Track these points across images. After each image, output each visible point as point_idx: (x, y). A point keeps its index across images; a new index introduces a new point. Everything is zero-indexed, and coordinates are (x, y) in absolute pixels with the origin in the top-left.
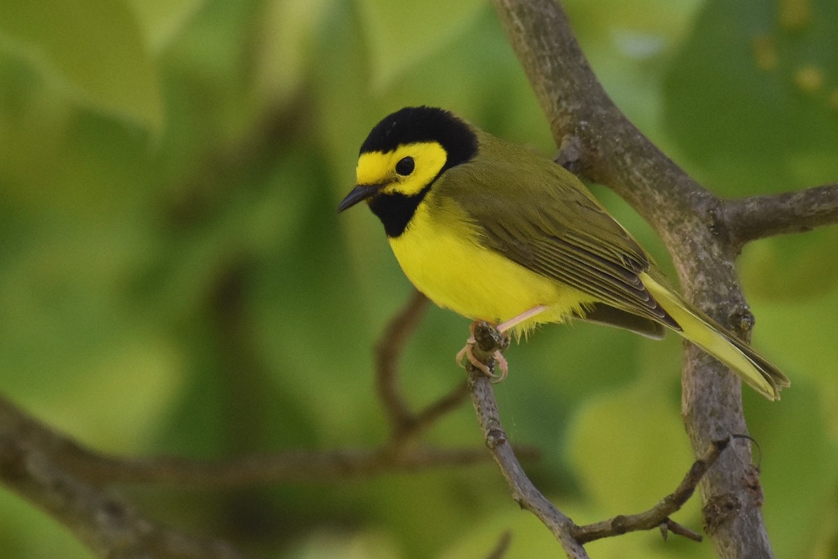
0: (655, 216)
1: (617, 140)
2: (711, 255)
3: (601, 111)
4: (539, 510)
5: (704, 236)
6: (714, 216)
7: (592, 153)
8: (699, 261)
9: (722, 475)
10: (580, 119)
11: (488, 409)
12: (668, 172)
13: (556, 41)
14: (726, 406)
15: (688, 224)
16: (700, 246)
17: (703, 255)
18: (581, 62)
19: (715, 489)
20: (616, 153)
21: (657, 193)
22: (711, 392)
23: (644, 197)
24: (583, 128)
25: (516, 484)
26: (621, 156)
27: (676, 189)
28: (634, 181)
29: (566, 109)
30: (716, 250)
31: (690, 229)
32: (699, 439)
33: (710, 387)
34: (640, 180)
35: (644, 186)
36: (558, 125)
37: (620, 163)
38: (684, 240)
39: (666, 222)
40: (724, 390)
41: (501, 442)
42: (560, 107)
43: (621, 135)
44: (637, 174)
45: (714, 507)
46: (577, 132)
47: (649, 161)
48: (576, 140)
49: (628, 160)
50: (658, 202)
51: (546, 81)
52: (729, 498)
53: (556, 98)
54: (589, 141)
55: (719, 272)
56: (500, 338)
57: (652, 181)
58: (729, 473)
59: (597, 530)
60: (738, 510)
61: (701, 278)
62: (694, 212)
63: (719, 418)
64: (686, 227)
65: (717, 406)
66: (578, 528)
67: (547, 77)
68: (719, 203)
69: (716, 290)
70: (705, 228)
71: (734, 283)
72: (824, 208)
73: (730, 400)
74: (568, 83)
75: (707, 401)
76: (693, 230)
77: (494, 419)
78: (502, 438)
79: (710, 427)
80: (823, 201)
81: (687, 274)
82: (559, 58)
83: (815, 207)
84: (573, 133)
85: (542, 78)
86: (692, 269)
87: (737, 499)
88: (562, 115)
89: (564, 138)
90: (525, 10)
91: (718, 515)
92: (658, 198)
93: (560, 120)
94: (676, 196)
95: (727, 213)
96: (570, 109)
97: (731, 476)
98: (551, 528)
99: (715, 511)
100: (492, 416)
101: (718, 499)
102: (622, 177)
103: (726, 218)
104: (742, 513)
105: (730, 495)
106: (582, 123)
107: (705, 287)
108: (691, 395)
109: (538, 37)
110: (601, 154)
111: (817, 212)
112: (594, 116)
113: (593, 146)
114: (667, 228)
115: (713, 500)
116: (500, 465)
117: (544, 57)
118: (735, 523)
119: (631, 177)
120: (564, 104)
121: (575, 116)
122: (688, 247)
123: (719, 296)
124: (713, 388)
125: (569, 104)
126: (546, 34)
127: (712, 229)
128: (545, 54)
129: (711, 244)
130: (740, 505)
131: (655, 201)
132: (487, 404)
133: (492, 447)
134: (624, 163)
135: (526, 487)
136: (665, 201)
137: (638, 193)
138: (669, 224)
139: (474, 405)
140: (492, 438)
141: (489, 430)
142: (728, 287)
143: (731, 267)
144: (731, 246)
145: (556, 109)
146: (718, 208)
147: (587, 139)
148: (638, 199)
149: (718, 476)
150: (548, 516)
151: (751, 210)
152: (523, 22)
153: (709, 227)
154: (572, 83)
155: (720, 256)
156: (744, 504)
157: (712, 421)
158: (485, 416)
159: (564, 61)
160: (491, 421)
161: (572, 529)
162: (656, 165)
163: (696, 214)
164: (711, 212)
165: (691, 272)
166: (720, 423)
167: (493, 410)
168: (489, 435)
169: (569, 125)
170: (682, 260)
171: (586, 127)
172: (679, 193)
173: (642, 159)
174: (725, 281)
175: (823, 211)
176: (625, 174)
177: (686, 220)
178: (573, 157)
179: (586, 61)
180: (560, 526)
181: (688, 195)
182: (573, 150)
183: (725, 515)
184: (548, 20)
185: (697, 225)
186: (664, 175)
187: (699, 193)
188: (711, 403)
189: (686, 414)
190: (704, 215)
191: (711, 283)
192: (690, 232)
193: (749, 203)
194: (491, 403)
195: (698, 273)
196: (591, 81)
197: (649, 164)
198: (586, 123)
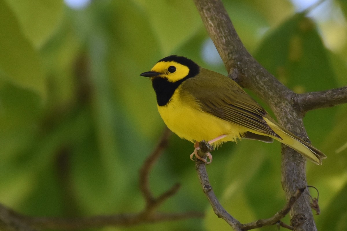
0: (269, 101)
1: (253, 70)
2: (293, 116)
3: (246, 58)
4: (226, 218)
5: (290, 109)
6: (294, 100)
7: (243, 76)
8: (288, 119)
9: (298, 206)
10: (237, 61)
11: (204, 177)
12: (274, 83)
13: (227, 30)
14: (300, 178)
15: (283, 104)
16: (288, 113)
17: (289, 117)
18: (237, 39)
19: (296, 212)
20: (253, 75)
21: (270, 91)
22: (293, 172)
23: (264, 93)
24: (239, 65)
25: (216, 207)
26: (255, 76)
27: (278, 89)
28: (260, 87)
29: (232, 58)
30: (295, 114)
31: (284, 106)
32: (288, 191)
33: (293, 170)
34: (263, 86)
35: (264, 88)
36: (228, 64)
37: (254, 79)
38: (282, 110)
39: (274, 103)
40: (299, 171)
41: (210, 190)
42: (229, 57)
43: (255, 68)
44: (262, 84)
45: (295, 219)
46: (236, 67)
47: (266, 78)
48: (236, 70)
49: (258, 78)
50: (271, 95)
51: (223, 46)
52: (302, 215)
53: (227, 53)
54: (241, 70)
55: (296, 123)
56: (210, 147)
57: (268, 86)
58: (301, 205)
59: (250, 226)
60: (305, 220)
61: (289, 125)
62: (285, 99)
63: (297, 183)
64: (282, 105)
65: (296, 178)
66: (242, 225)
67: (223, 45)
68: (296, 95)
69: (295, 130)
70: (290, 105)
71: (302, 128)
72: (339, 97)
73: (301, 176)
74: (232, 47)
75: (292, 176)
76: (285, 106)
77: (206, 181)
78: (210, 188)
79: (293, 186)
80: (339, 94)
81: (283, 124)
82: (228, 37)
83: (336, 97)
84: (235, 67)
85: (221, 45)
86: (285, 122)
87: (305, 216)
88: (230, 60)
89: (231, 69)
90: (214, 18)
91: (297, 222)
92: (271, 93)
93: (229, 62)
94: (278, 92)
95: (299, 99)
96: (233, 58)
97: (302, 206)
98: (231, 225)
99: (296, 221)
100: (206, 180)
101: (297, 216)
102: (255, 85)
103: (299, 102)
104: (307, 221)
105: (302, 214)
106: (238, 63)
107: (291, 129)
108: (285, 173)
109: (219, 29)
110: (246, 76)
111: (337, 99)
112: (243, 60)
113: (243, 73)
114: (274, 105)
115: (295, 216)
116: (209, 200)
117: (222, 37)
118: (304, 225)
119: (259, 85)
120: (230, 55)
121: (235, 60)
122: (283, 113)
123: (297, 133)
124: (294, 170)
125: (232, 55)
126: (223, 27)
127: (293, 106)
128: (222, 35)
129: (293, 112)
130: (306, 218)
131: (269, 95)
132: (203, 175)
133: (206, 192)
134: (256, 79)
135: (221, 209)
136: (274, 94)
137: (262, 91)
138: (275, 104)
139: (198, 175)
140: (206, 189)
141: (205, 185)
142: (300, 130)
143: (301, 122)
144: (301, 113)
145: (227, 58)
146: (295, 97)
147: (240, 70)
148: (262, 94)
149: (297, 207)
150: (230, 220)
151: (309, 98)
152: (213, 23)
153: (292, 105)
154: (234, 47)
155: (297, 117)
156: (308, 218)
157: (294, 184)
158: (203, 180)
159: (231, 39)
160: (205, 182)
161: (240, 225)
162: (269, 80)
163: (287, 100)
164: (293, 99)
165: (285, 123)
166: (297, 185)
167: (206, 177)
168: (205, 187)
169: (233, 64)
170: (281, 118)
171: (240, 65)
172: (279, 91)
173: (263, 78)
174: (299, 127)
175: (339, 98)
176: (257, 84)
177: (282, 102)
178: (235, 77)
179: (239, 38)
180: (235, 224)
181: (283, 92)
182: (235, 74)
183: (300, 222)
184: (223, 22)
185: (287, 104)
186: (273, 84)
187: (287, 91)
188: (293, 177)
189: (283, 181)
190: (290, 100)
191: (293, 128)
192: (284, 107)
193: (308, 95)
194: (205, 174)
195: (288, 124)
196: (242, 46)
197: (266, 79)
198: (240, 63)
